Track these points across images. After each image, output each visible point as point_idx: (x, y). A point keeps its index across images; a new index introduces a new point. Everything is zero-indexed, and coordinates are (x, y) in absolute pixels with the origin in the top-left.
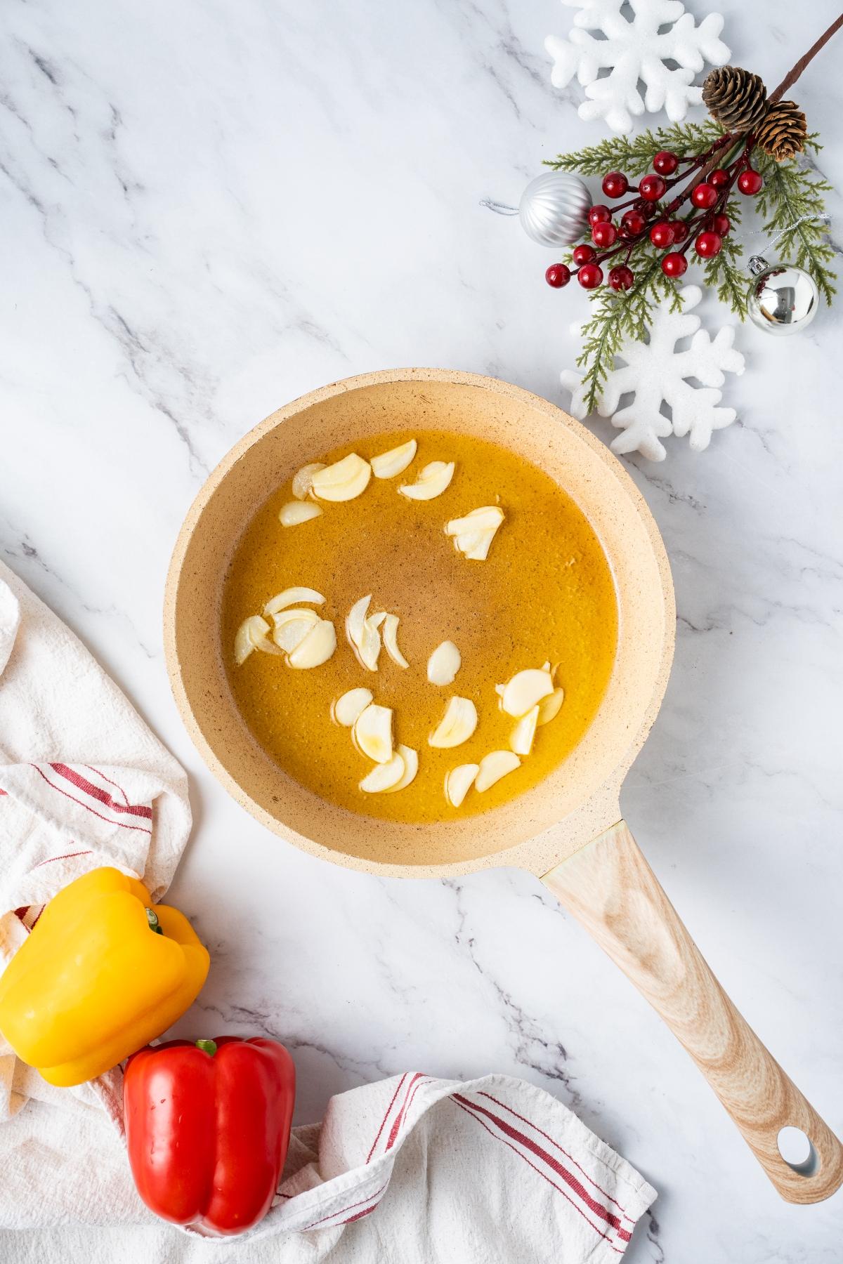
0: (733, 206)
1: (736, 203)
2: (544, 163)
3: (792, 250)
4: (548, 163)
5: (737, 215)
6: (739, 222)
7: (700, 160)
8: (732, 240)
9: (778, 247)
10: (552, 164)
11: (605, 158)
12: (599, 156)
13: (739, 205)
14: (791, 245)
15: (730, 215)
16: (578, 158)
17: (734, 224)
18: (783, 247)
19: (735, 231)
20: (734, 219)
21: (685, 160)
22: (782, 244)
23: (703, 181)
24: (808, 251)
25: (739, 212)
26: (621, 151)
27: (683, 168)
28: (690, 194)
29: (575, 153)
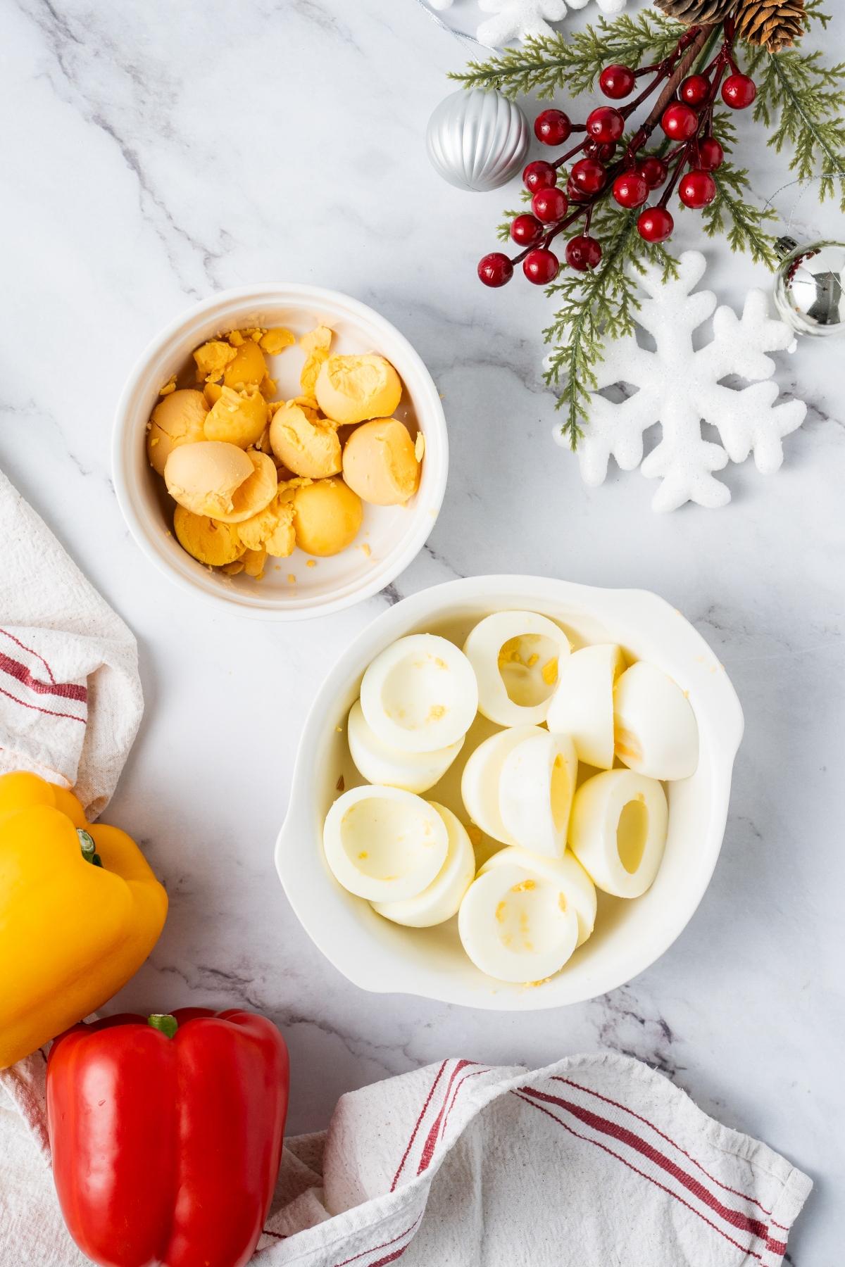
0: (723, 120)
1: (725, 116)
2: (452, 76)
3: (812, 167)
4: (456, 77)
5: (730, 132)
6: (734, 140)
7: (665, 68)
8: (729, 166)
9: (793, 165)
10: (462, 78)
11: (533, 67)
12: (524, 63)
13: (730, 118)
14: (810, 161)
15: (721, 133)
16: (496, 67)
17: (728, 144)
18: (800, 163)
19: (731, 153)
20: (727, 138)
21: (643, 72)
22: (797, 160)
23: (673, 96)
24: (836, 166)
25: (732, 128)
26: (554, 55)
27: (642, 84)
28: (658, 118)
29: (492, 59)
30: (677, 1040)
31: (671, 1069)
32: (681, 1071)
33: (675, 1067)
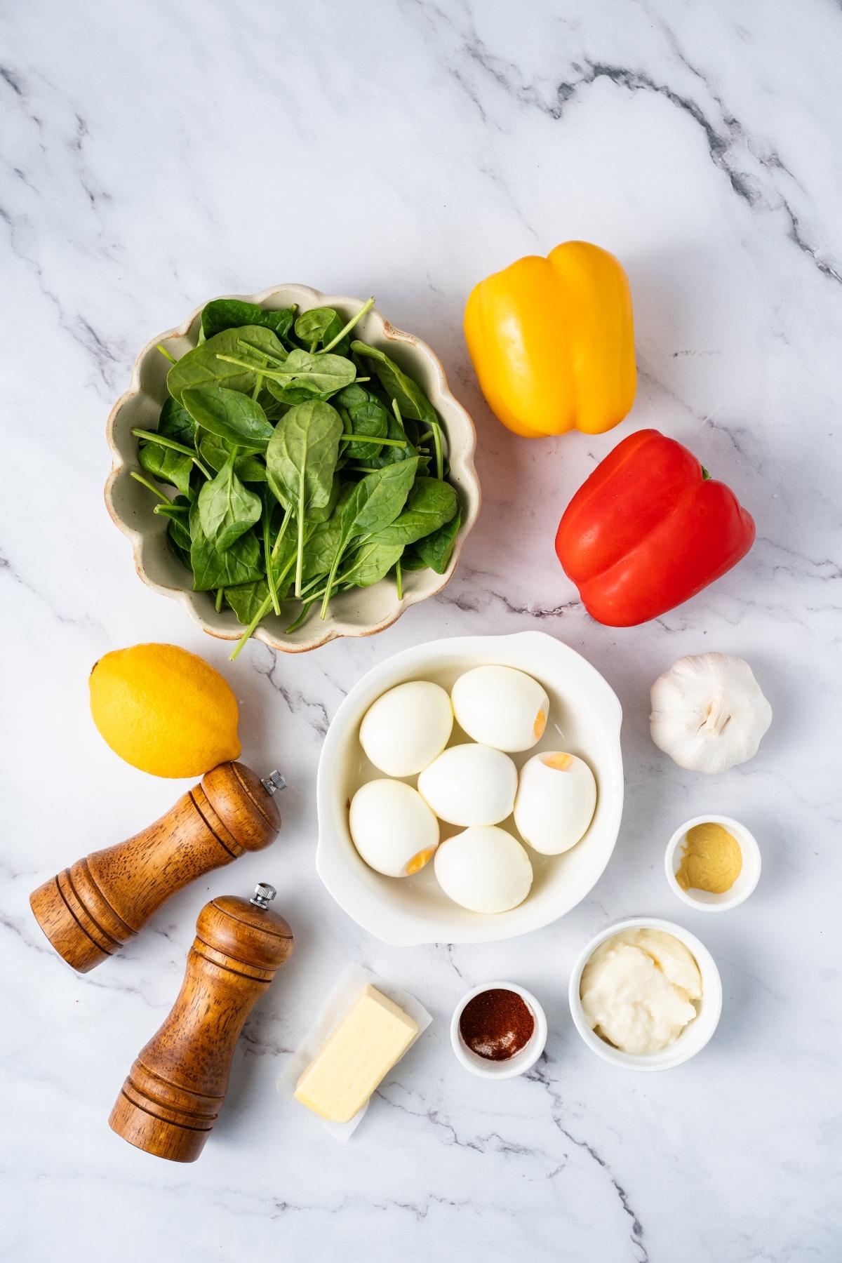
30: (551, 1061)
31: (547, 1081)
32: (554, 1083)
33: (550, 1079)
